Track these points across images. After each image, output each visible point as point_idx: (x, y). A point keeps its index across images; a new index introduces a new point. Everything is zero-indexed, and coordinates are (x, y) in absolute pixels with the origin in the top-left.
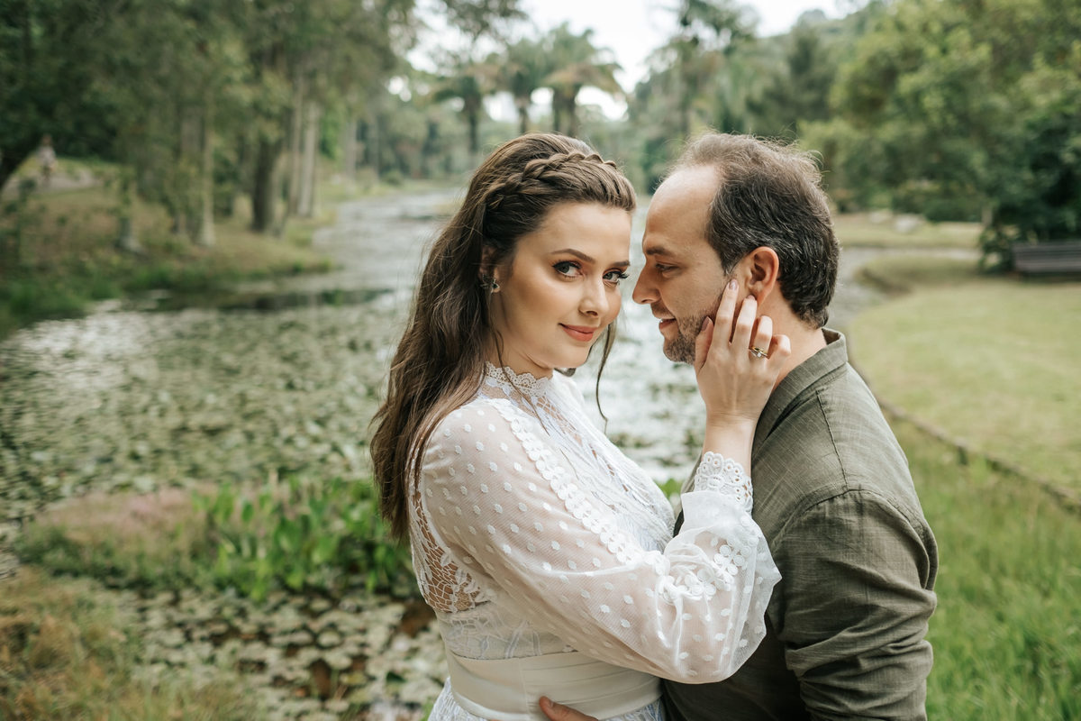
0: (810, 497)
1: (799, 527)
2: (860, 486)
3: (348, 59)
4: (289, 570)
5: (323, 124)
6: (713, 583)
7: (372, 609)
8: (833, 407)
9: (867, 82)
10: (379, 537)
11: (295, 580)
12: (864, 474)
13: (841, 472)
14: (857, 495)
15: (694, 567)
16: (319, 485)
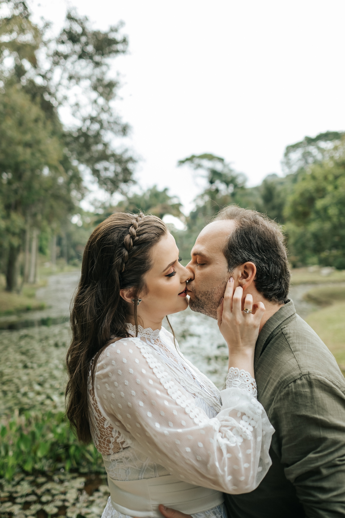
0: (284, 382)
1: (280, 399)
2: (309, 372)
3: (52, 207)
4: (25, 462)
5: (40, 239)
6: (241, 436)
7: (69, 481)
8: (291, 335)
9: (301, 204)
10: (71, 442)
11: (28, 467)
12: (310, 366)
13: (298, 366)
14: (308, 377)
15: (230, 428)
16: (40, 416)
